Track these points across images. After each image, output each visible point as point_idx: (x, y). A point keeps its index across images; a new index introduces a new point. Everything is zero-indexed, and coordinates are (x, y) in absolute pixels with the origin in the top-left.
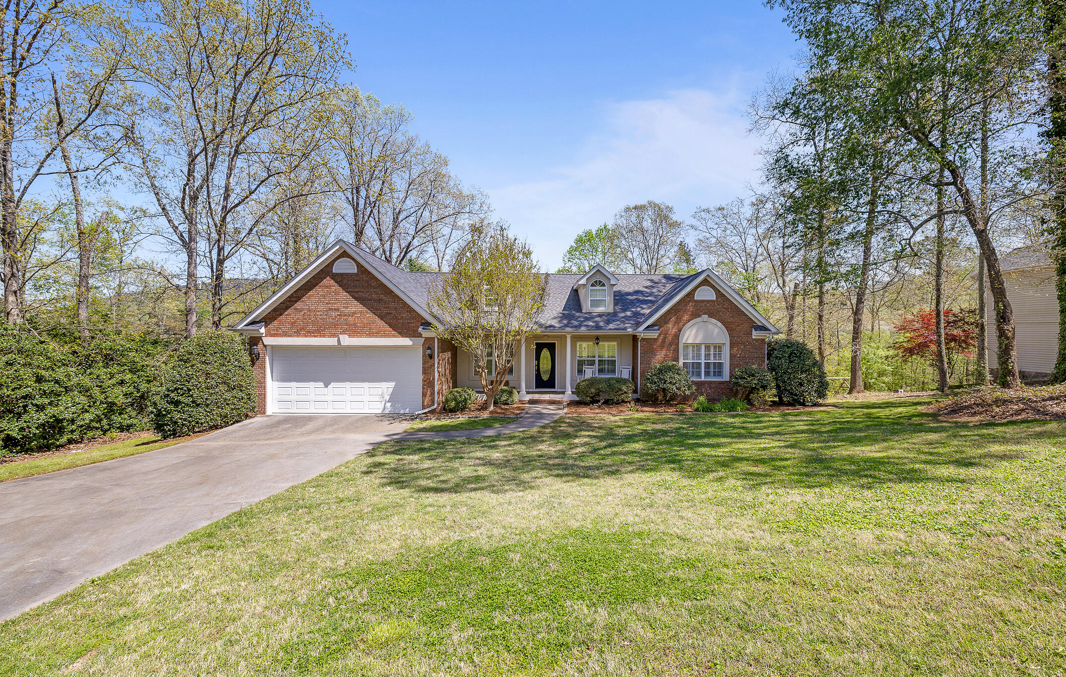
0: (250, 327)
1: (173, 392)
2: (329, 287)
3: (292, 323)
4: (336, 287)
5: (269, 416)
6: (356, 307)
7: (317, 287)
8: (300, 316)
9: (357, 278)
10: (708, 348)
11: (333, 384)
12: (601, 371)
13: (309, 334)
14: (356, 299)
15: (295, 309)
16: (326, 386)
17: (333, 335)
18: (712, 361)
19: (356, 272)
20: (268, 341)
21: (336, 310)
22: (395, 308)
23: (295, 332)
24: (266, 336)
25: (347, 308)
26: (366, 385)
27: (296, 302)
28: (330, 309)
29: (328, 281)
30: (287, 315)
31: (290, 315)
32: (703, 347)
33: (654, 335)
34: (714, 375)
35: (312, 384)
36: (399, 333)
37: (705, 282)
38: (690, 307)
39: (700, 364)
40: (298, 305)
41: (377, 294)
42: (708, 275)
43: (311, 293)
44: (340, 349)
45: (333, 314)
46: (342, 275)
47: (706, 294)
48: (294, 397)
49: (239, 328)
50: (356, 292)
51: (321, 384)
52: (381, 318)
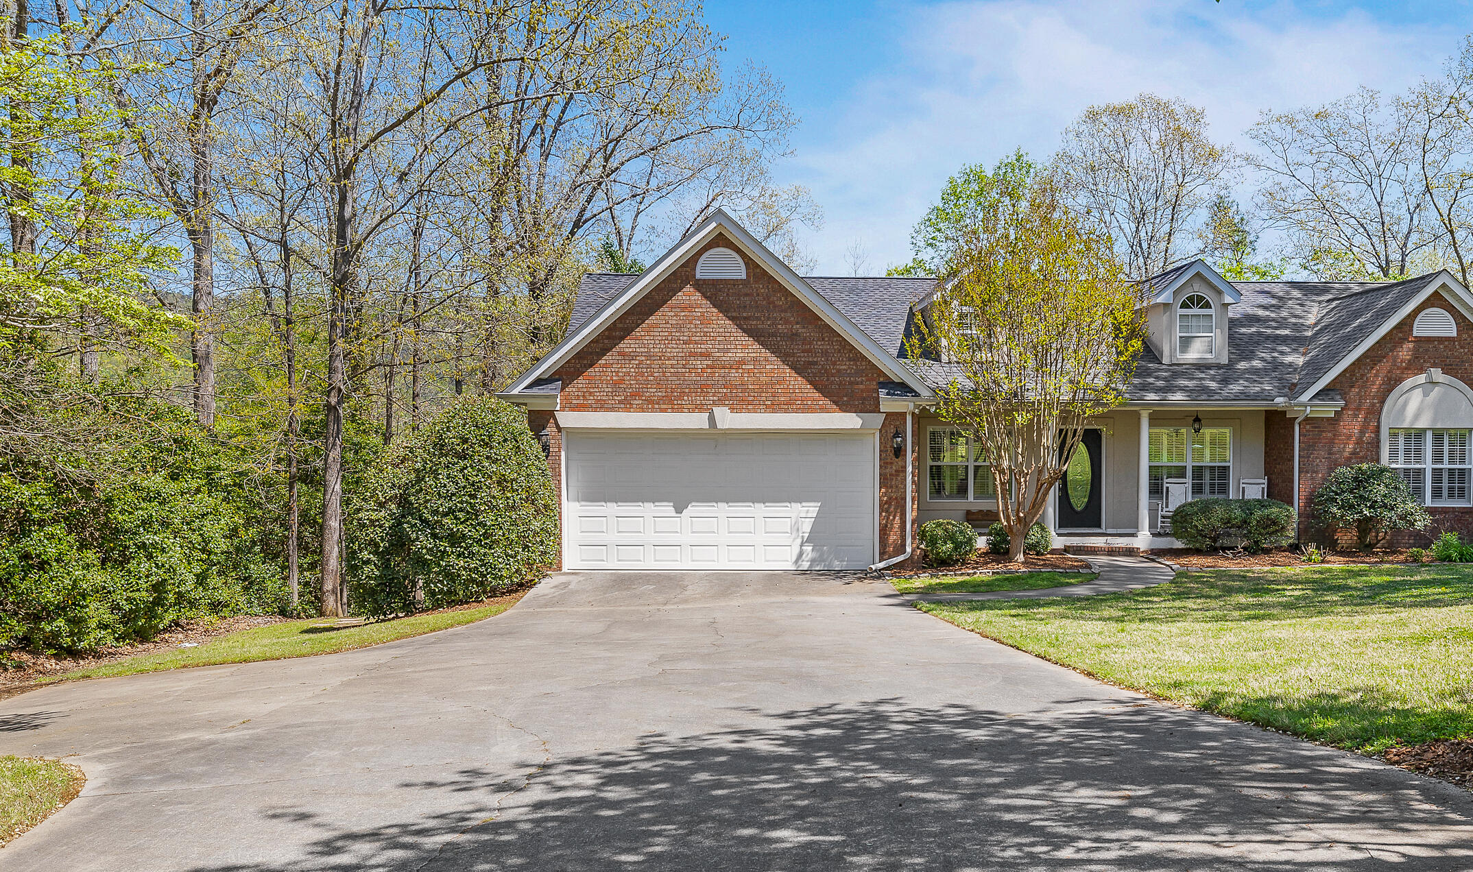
0: (535, 391)
1: (445, 515)
2: (689, 308)
3: (615, 383)
4: (705, 307)
5: (566, 574)
6: (745, 348)
7: (665, 308)
8: (631, 367)
9: (746, 290)
10: (1438, 436)
11: (693, 509)
12: (1197, 489)
13: (651, 405)
14: (749, 332)
15: (620, 354)
16: (679, 510)
17: (699, 408)
18: (1446, 465)
19: (744, 277)
20: (567, 419)
21: (706, 355)
22: (825, 353)
23: (620, 402)
24: (563, 409)
25: (727, 351)
26: (759, 510)
27: (622, 338)
28: (692, 354)
29: (688, 295)
30: (605, 366)
31: (609, 365)
32: (1429, 435)
33: (1328, 409)
34: (1451, 495)
35: (649, 508)
36: (835, 403)
37: (1436, 300)
38: (1405, 352)
39: (1420, 473)
40: (627, 345)
41: (787, 322)
42: (1444, 286)
43: (652, 320)
44: (715, 438)
45: (699, 364)
46: (715, 283)
47: (1438, 325)
48: (612, 537)
49: (515, 392)
50: (746, 318)
51: (667, 509)
52: (799, 370)
